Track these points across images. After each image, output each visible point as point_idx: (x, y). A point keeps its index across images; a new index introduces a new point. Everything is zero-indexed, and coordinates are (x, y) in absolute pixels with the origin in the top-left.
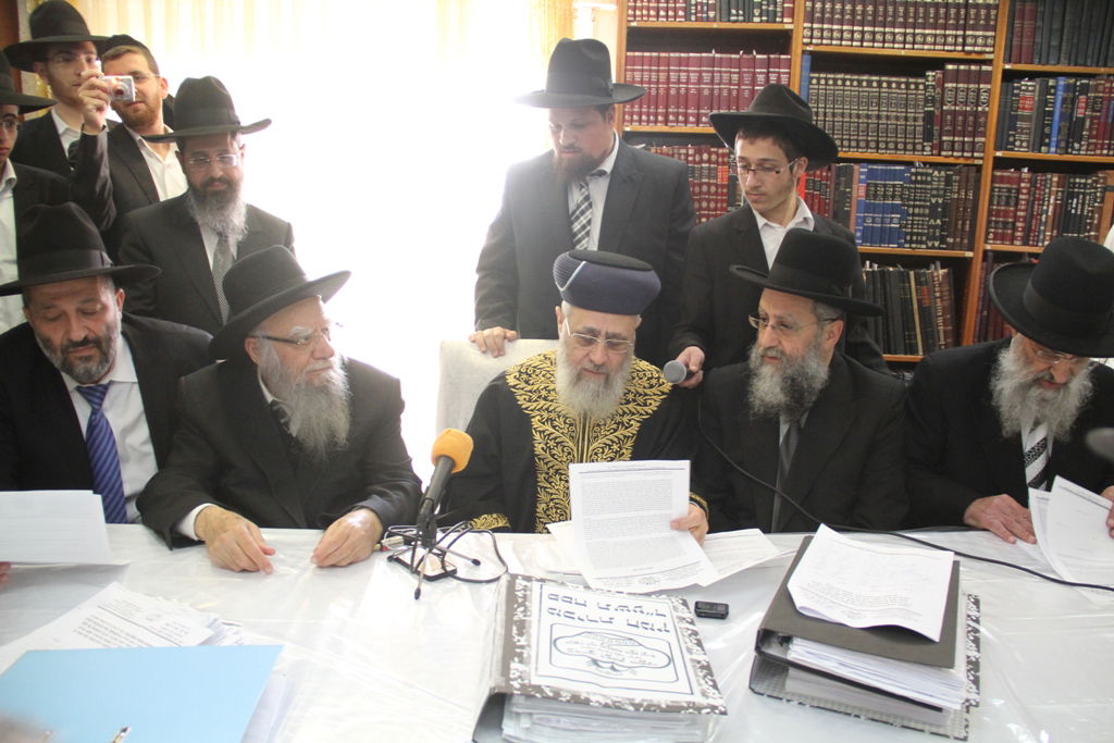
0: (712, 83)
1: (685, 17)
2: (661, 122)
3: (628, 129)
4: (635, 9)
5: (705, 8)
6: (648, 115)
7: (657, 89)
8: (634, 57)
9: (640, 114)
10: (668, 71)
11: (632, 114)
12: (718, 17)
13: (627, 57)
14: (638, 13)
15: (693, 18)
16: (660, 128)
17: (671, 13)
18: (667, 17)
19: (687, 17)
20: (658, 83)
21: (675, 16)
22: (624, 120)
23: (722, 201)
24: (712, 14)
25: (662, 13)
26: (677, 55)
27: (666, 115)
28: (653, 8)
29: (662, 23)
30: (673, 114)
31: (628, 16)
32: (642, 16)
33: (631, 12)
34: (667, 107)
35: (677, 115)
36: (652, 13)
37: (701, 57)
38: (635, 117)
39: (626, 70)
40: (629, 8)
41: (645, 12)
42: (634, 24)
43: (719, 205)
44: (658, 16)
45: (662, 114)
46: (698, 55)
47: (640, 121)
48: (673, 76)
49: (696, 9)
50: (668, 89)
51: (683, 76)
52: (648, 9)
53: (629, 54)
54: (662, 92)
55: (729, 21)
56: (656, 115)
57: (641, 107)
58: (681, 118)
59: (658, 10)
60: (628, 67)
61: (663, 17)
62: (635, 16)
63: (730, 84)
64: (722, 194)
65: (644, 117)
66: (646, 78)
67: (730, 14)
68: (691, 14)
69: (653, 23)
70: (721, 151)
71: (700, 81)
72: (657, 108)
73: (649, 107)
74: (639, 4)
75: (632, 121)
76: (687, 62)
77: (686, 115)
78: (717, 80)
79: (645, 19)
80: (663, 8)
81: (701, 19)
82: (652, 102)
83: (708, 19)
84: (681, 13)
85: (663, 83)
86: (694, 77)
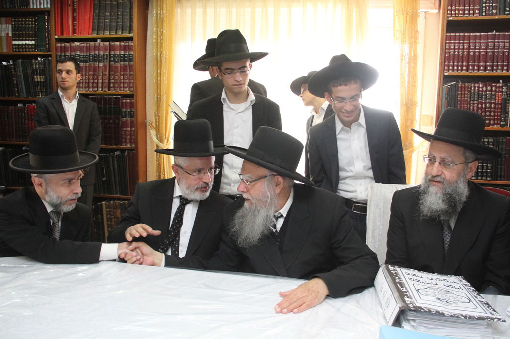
0: (494, 48)
1: (479, 14)
2: (464, 70)
3: (446, 74)
4: (451, 11)
5: (491, 8)
6: (458, 66)
7: (463, 52)
8: (451, 36)
9: (453, 66)
10: (469, 43)
11: (448, 66)
12: (498, 12)
13: (446, 36)
14: (453, 13)
15: (484, 14)
16: (464, 73)
17: (471, 12)
18: (469, 14)
19: (480, 14)
20: (463, 49)
21: (474, 14)
22: (444, 69)
23: (498, 112)
24: (494, 11)
25: (466, 12)
26: (474, 34)
27: (468, 66)
28: (461, 10)
29: (466, 17)
30: (472, 65)
31: (448, 14)
32: (455, 14)
33: (449, 12)
34: (468, 62)
35: (473, 66)
36: (461, 12)
37: (488, 35)
38: (451, 68)
39: (446, 43)
40: (448, 10)
41: (457, 12)
42: (451, 19)
43: (496, 114)
44: (464, 14)
45: (465, 66)
46: (486, 34)
47: (453, 70)
48: (472, 46)
49: (486, 9)
50: (469, 53)
51: (477, 46)
52: (459, 10)
53: (447, 34)
54: (465, 54)
55: (504, 14)
56: (462, 66)
57: (454, 62)
58: (476, 68)
59: (464, 11)
60: (447, 41)
61: (467, 14)
62: (451, 14)
63: (504, 48)
64: (498, 108)
65: (455, 68)
66: (457, 47)
67: (505, 11)
68: (483, 12)
69: (461, 18)
70: (498, 85)
71: (487, 47)
72: (462, 62)
73: (458, 62)
74: (453, 8)
75: (448, 70)
76: (480, 38)
77: (478, 66)
78: (496, 46)
79: (457, 16)
80: (467, 10)
81: (489, 15)
82: (460, 59)
83: (492, 14)
84: (477, 12)
85: (466, 49)
86: (483, 46)
